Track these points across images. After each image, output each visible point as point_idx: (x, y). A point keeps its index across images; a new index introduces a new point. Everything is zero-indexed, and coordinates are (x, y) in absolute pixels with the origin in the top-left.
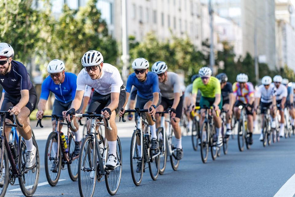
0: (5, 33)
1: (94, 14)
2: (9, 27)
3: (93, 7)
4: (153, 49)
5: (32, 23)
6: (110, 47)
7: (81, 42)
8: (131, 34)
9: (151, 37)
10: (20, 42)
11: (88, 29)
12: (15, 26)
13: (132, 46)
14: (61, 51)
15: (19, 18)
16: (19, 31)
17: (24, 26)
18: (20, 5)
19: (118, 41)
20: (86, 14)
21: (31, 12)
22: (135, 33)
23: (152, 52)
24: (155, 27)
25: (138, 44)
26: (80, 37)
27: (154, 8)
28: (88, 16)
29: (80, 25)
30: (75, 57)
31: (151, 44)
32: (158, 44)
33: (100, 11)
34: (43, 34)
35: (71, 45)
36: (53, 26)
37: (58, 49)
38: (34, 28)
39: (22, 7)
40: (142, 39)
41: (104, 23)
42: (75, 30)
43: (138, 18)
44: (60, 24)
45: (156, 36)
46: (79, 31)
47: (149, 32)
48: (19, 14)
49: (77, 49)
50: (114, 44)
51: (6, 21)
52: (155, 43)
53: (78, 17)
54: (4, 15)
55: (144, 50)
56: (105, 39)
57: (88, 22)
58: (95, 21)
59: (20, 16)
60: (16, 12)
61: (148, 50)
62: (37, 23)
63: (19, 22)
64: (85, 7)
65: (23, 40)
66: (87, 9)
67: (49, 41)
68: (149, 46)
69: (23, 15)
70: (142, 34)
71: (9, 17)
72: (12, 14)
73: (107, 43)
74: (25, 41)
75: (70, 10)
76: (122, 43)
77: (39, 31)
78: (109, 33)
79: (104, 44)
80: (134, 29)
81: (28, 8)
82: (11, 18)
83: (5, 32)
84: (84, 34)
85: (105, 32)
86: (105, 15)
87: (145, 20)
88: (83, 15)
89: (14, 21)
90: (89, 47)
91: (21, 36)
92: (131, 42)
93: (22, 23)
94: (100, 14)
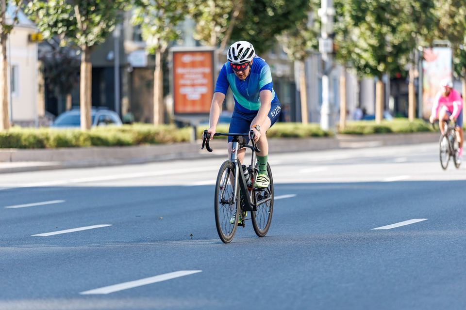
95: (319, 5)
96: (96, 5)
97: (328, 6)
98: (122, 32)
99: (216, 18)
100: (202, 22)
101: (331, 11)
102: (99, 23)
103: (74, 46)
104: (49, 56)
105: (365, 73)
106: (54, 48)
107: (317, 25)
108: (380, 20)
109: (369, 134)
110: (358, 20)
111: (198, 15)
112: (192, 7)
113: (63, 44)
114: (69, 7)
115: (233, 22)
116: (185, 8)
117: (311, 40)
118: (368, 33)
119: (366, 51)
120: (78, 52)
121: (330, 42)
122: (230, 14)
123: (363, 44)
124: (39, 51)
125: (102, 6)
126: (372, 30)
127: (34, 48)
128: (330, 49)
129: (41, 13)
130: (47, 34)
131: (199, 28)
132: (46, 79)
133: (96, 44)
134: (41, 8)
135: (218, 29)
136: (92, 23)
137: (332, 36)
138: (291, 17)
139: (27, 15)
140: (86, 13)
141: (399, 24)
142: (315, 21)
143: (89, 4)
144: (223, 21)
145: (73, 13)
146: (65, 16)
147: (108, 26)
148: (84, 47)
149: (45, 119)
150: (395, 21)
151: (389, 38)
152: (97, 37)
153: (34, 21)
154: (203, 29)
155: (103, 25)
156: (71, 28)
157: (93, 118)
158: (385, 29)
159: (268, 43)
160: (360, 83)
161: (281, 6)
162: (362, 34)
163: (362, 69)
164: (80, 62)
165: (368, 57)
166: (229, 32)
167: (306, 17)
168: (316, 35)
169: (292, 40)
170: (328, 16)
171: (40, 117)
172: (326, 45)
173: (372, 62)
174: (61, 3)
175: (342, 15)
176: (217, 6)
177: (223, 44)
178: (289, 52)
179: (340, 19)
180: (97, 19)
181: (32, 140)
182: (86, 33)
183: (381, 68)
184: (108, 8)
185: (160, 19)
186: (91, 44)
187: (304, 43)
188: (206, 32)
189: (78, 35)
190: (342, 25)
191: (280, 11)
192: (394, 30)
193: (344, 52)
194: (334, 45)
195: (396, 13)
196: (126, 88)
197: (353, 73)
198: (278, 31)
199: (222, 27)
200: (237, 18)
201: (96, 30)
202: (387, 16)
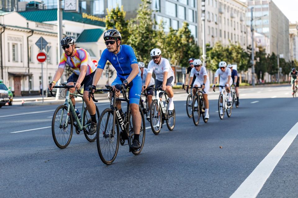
0: (138, 44)
1: (187, 32)
2: (140, 40)
3: (186, 28)
4: (220, 51)
5: (152, 38)
6: (196, 51)
7: (180, 48)
8: (207, 43)
9: (219, 44)
10: (146, 48)
11: (184, 40)
12: (143, 40)
13: (208, 49)
14: (168, 53)
15: (145, 35)
16: (145, 42)
17: (148, 39)
18: (146, 28)
19: (200, 47)
20: (182, 32)
21: (152, 32)
22: (210, 42)
23: (219, 53)
24: (220, 39)
25: (211, 49)
26: (179, 45)
27: (220, 28)
28: (183, 33)
29: (179, 38)
30: (176, 56)
31: (219, 48)
32: (222, 48)
33: (190, 30)
34: (159, 44)
35: (174, 50)
36: (164, 39)
37: (167, 52)
38: (153, 40)
39: (147, 29)
40: (213, 46)
41: (192, 37)
42: (176, 42)
43: (211, 34)
44: (168, 38)
45: (221, 44)
46: (178, 42)
47: (218, 42)
48: (145, 33)
49: (177, 52)
50: (198, 48)
51: (138, 37)
52: (221, 48)
53: (178, 34)
54: (137, 34)
55: (215, 52)
56: (193, 46)
57: (184, 37)
58: (187, 36)
59: (146, 34)
60: (144, 32)
61: (217, 52)
62: (155, 38)
63: (145, 37)
64: (182, 28)
65: (148, 47)
66: (183, 29)
67: (162, 47)
68: (217, 50)
69: (148, 33)
70: (213, 43)
71: (140, 34)
72: (142, 33)
73: (194, 48)
74: (149, 48)
75: (174, 30)
76: (202, 48)
77: (156, 42)
78: (195, 43)
79: (192, 49)
80: (209, 40)
81: (150, 29)
82: (141, 35)
83: (137, 42)
84: (181, 43)
85: (193, 42)
86: (193, 33)
87: (215, 35)
88: (181, 33)
89: (143, 37)
90: (184, 50)
91: (147, 45)
92: (208, 47)
93: (147, 38)
94: (190, 32)
95: (202, 54)
96: (145, 55)
97: (205, 54)
99: (176, 58)
100: (172, 59)
101: (206, 56)
108: (218, 58)
110: (212, 58)
111: (171, 57)
112: (170, 55)
114: (138, 56)
115: (180, 59)
116: (168, 56)
118: (215, 61)
119: (214, 66)
121: (205, 64)
122: (180, 57)
123: (214, 64)
126: (216, 60)
128: (205, 65)
135: (176, 61)
136: (144, 60)
137: (206, 62)
140: (142, 57)
141: (223, 59)
143: (143, 55)
144: (178, 58)
145: (139, 57)
150: (222, 58)
154: (172, 61)
155: (147, 60)
161: (193, 55)
162: (214, 62)
166: (179, 61)
170: (205, 57)
172: (204, 65)
175: (208, 57)
176: (176, 55)
177: (178, 64)
180: (145, 58)
184: (148, 56)
188: (173, 62)
190: (208, 59)
193: (209, 66)
194: (206, 65)
195: (222, 56)
200: (181, 58)
202: (220, 57)
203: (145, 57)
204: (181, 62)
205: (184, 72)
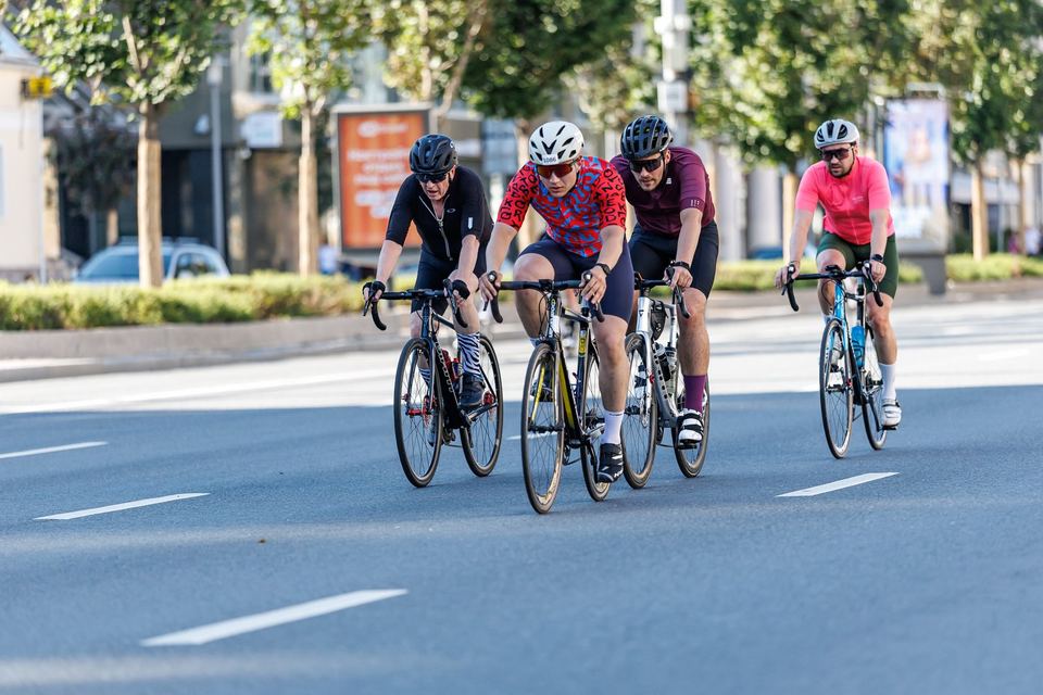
95: (657, 9)
96: (169, 13)
97: (676, 10)
98: (227, 72)
99: (430, 41)
100: (401, 50)
101: (683, 22)
102: (175, 54)
103: (121, 104)
104: (68, 126)
105: (760, 155)
106: (78, 109)
107: (652, 53)
108: (789, 40)
109: (769, 289)
110: (741, 41)
111: (391, 35)
112: (378, 14)
113: (98, 98)
114: (108, 18)
115: (469, 47)
116: (365, 18)
117: (638, 85)
118: (765, 68)
119: (761, 107)
120: (131, 117)
121: (681, 88)
122: (462, 30)
123: (753, 93)
124: (46, 117)
125: (182, 17)
126: (773, 61)
127: (35, 109)
128: (681, 105)
129: (49, 32)
130: (61, 78)
131: (394, 60)
132: (61, 177)
133: (170, 98)
134: (51, 22)
135: (436, 62)
136: (160, 53)
137: (686, 75)
138: (596, 37)
139: (17, 37)
140: (148, 33)
141: (831, 48)
142: (648, 43)
143: (154, 13)
144: (447, 45)
145: (119, 30)
146: (103, 39)
147: (196, 60)
148: (144, 107)
149: (62, 265)
150: (822, 41)
151: (811, 78)
152: (172, 83)
153: (32, 51)
154: (403, 64)
155: (184, 57)
156: (115, 65)
157: (167, 261)
158: (801, 60)
159: (546, 92)
160: (748, 179)
161: (573, 12)
162: (752, 70)
163: (753, 147)
164: (136, 139)
165: (764, 122)
166: (460, 69)
167: (628, 36)
168: (650, 75)
169: (598, 85)
170: (675, 31)
171: (51, 260)
172: (673, 96)
173: (774, 133)
174: (93, 10)
175: (706, 30)
176: (433, 13)
178: (593, 112)
179: (704, 39)
180: (172, 44)
181: (33, 310)
182: (147, 75)
183: (793, 144)
184: (196, 20)
185: (309, 42)
186: (158, 99)
187: (624, 92)
188: (411, 69)
189: (131, 81)
190: (705, 53)
191: (570, 23)
192: (820, 62)
193: (712, 111)
194: (690, 95)
195: (824, 25)
196: (236, 194)
197: (732, 156)
198: (567, 65)
199: (445, 58)
200: (478, 39)
201: (170, 69)
202: (806, 31)
203: (170, 28)
204: (475, 74)
205: (501, 156)
